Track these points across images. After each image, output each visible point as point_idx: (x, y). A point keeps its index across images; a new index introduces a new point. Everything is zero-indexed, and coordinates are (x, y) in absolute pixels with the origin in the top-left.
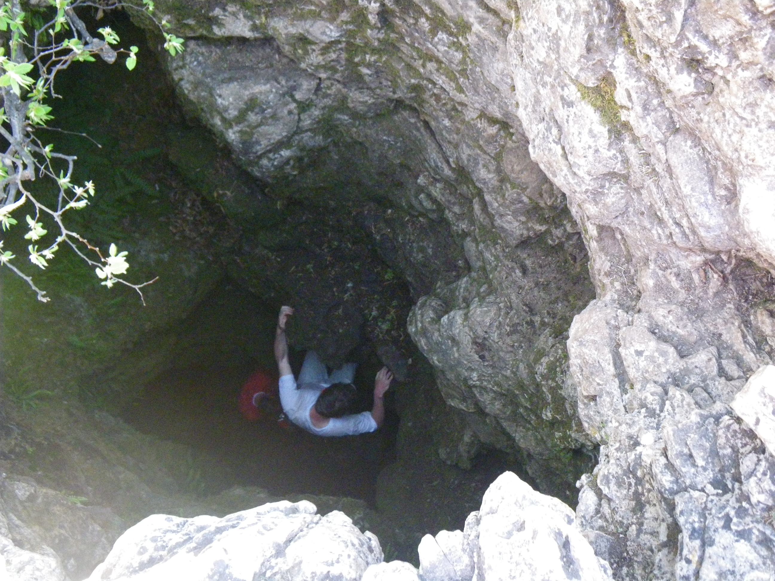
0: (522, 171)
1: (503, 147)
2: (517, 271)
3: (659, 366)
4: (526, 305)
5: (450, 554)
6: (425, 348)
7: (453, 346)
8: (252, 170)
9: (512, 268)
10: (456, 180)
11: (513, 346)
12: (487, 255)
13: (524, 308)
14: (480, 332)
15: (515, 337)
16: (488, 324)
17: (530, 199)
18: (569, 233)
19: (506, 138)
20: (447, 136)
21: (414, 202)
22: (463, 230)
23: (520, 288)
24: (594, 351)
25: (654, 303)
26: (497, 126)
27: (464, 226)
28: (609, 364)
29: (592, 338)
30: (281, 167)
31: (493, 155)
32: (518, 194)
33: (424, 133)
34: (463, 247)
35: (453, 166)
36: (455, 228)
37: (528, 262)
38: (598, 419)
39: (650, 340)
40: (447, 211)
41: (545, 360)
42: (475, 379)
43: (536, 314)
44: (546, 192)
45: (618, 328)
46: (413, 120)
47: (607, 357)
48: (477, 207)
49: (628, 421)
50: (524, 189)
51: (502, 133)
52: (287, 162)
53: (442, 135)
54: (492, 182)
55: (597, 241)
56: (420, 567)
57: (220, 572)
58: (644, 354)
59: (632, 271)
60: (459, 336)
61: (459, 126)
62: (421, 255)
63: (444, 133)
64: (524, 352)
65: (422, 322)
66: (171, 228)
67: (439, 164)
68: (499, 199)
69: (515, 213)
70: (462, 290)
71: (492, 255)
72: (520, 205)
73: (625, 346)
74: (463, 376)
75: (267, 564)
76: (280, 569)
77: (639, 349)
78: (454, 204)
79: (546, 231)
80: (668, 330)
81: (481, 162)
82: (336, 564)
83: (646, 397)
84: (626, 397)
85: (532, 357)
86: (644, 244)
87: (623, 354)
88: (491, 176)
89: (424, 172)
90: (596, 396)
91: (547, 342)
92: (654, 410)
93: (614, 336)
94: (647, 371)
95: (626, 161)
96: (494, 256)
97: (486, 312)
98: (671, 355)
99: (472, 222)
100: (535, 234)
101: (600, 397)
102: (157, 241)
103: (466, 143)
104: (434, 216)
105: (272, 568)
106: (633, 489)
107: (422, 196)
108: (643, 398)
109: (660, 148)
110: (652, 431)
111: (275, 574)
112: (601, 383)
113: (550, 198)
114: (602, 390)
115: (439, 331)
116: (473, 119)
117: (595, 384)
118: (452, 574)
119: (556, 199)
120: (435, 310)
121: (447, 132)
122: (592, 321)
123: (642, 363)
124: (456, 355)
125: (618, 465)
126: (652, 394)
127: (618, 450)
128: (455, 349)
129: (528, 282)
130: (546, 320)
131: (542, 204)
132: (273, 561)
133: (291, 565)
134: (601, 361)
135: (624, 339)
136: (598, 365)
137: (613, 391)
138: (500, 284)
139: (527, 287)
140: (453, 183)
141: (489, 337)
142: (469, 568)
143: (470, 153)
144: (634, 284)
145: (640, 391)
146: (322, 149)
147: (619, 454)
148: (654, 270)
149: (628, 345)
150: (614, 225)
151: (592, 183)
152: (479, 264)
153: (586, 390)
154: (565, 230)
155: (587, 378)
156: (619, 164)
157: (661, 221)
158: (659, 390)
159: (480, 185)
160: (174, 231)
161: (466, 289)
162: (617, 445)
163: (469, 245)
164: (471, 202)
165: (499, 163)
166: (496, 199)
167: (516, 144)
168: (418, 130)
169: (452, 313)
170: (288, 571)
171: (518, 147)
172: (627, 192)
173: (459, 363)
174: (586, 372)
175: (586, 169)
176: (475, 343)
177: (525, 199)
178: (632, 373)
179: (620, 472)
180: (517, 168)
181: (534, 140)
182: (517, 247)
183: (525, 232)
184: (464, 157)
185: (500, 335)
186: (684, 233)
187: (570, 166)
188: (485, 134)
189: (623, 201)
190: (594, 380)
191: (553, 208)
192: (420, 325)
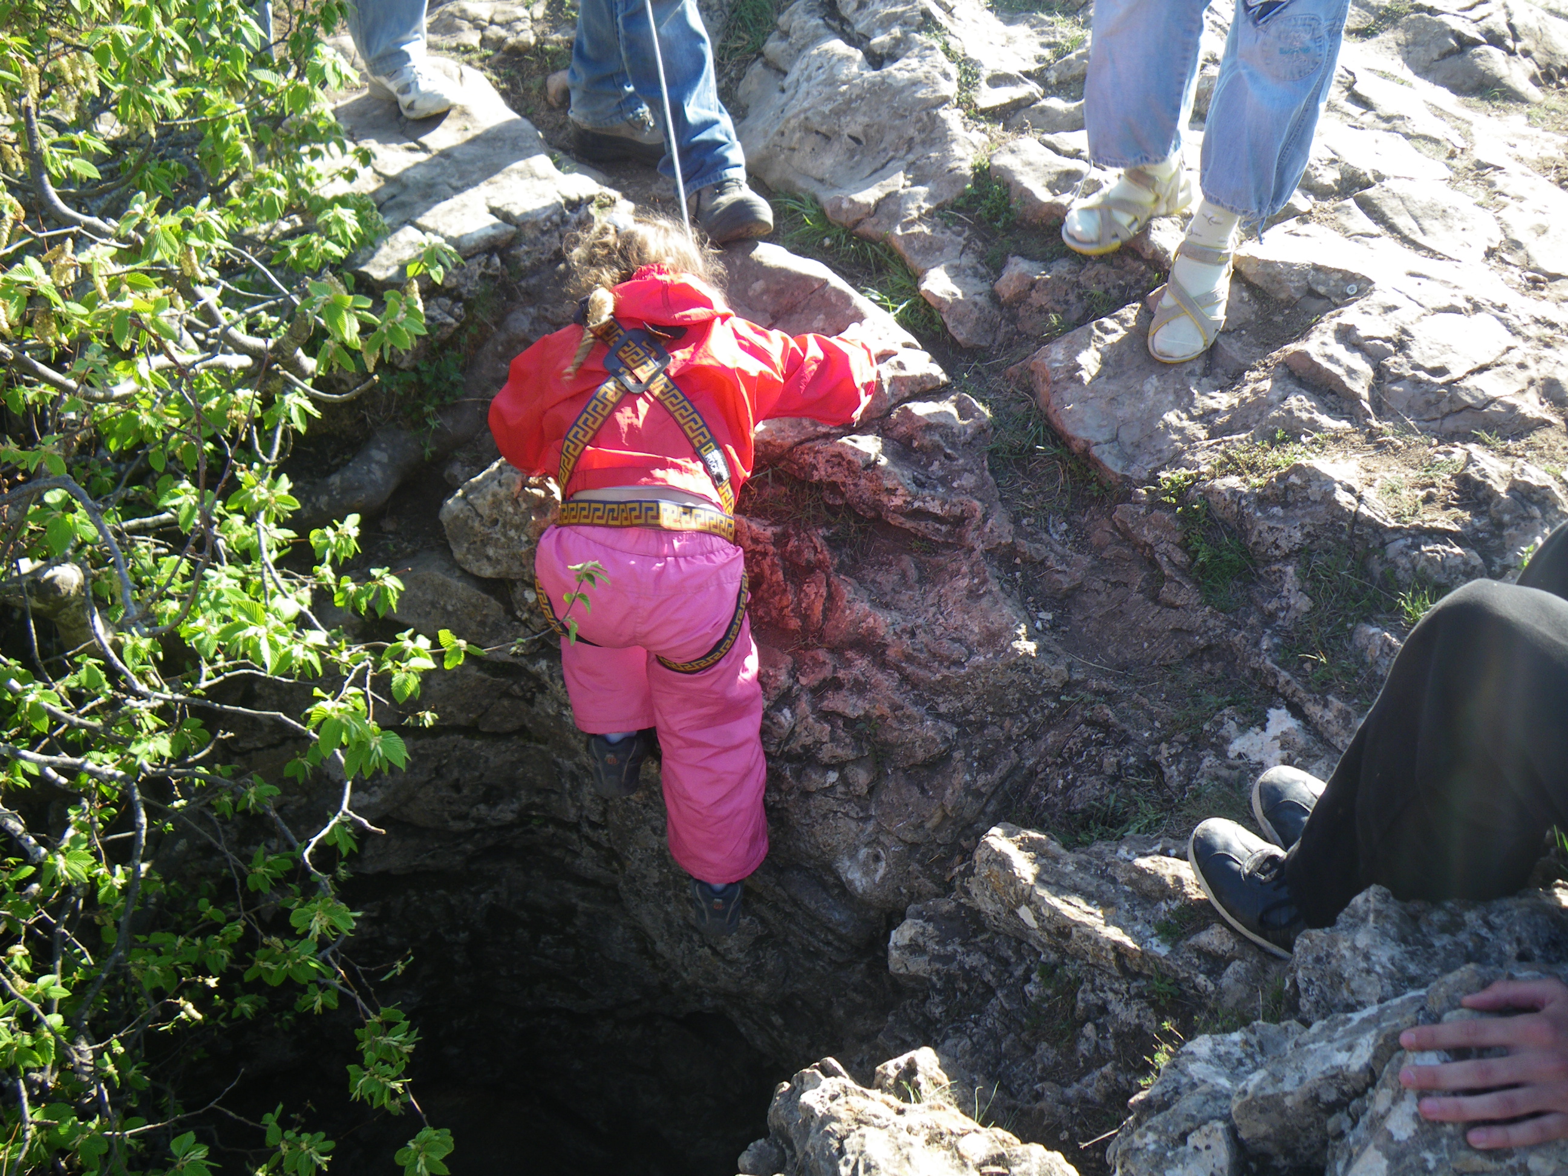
86: (818, 987)
95: (763, 921)
109: (778, 889)
121: (582, 1081)
157: (817, 955)
184: (616, 1097)
186: (838, 949)
188: (629, 1044)
189: (781, 960)
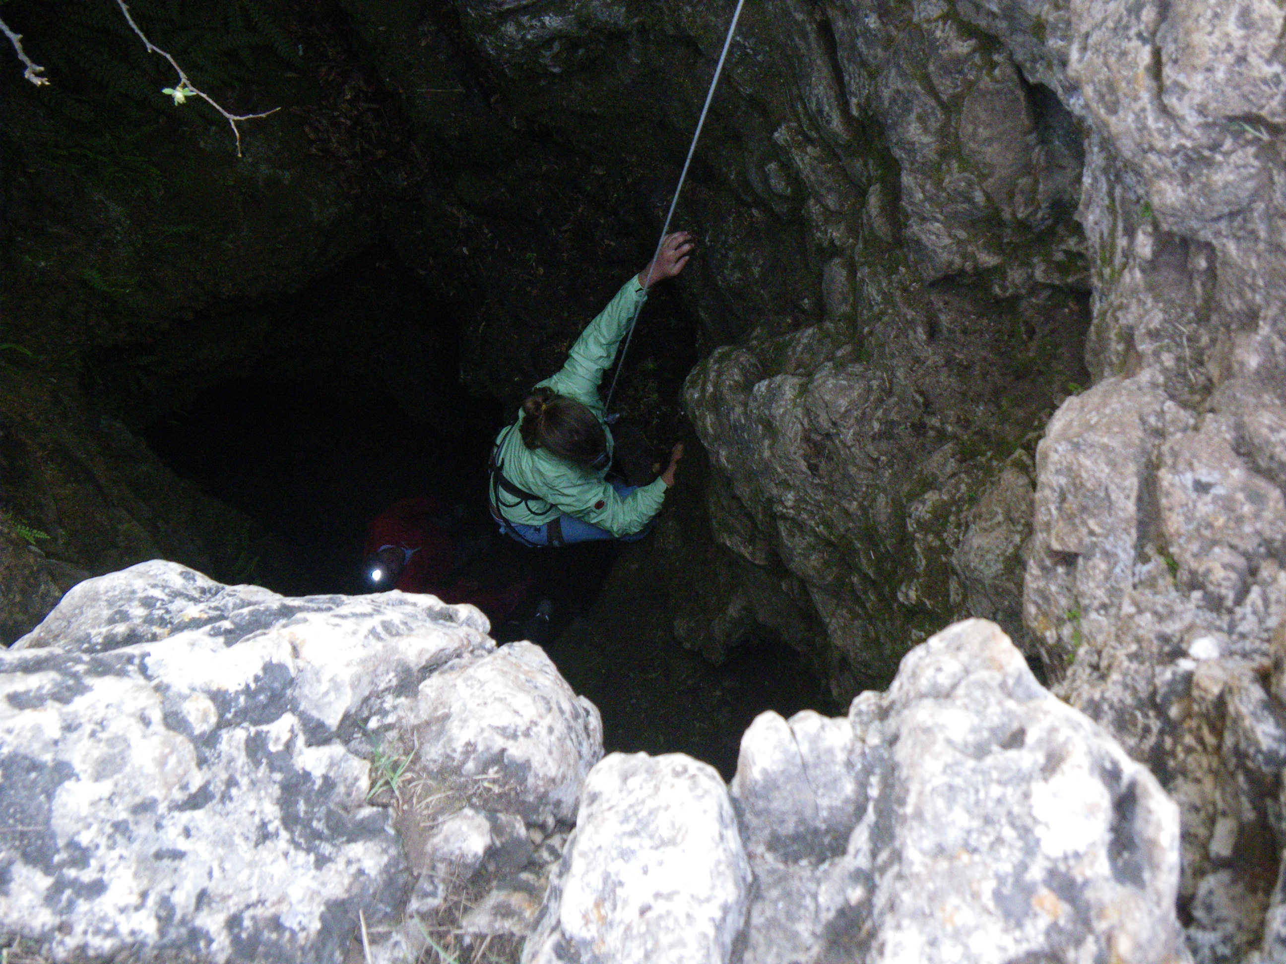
0: (989, 141)
1: (970, 85)
2: (920, 330)
3: (1240, 520)
4: (921, 393)
5: (816, 766)
6: (711, 431)
7: (764, 436)
8: (483, 41)
9: (913, 322)
10: (848, 146)
11: (877, 460)
12: (871, 291)
13: (917, 397)
14: (824, 421)
15: (884, 445)
16: (843, 409)
17: (988, 197)
18: (1037, 283)
19: (980, 69)
20: (864, 49)
21: (753, 176)
22: (832, 241)
23: (917, 360)
24: (1103, 466)
25: (1252, 400)
26: (972, 42)
27: (836, 233)
28: (1128, 497)
29: (1105, 440)
30: (533, 49)
31: (945, 98)
32: (970, 185)
33: (814, 45)
34: (820, 276)
35: (855, 112)
36: (819, 234)
37: (944, 319)
38: (1064, 602)
39: (1233, 466)
40: (812, 202)
41: (931, 497)
42: (789, 504)
43: (934, 414)
44: (1022, 192)
45: (1160, 434)
46: (800, 17)
47: (1127, 483)
48: (874, 201)
49: (1160, 609)
50: (983, 177)
51: (977, 58)
52: (547, 43)
53: (853, 47)
54: (926, 151)
55: (1143, 271)
56: (736, 781)
57: (273, 690)
58: (1213, 491)
59: (1205, 340)
60: (781, 421)
61: (894, 33)
62: (738, 275)
63: (860, 42)
64: (894, 475)
65: (716, 386)
66: (307, 129)
67: (827, 108)
68: (928, 187)
69: (952, 219)
70: (799, 349)
71: (880, 291)
72: (966, 206)
73: (1174, 466)
74: (767, 495)
75: (376, 703)
76: (400, 719)
77: (1204, 479)
78: (829, 190)
79: (995, 269)
80: (1272, 458)
81: (917, 110)
82: (521, 739)
83: (1209, 571)
84: (1144, 569)
85: (906, 487)
86: (1261, 282)
87: (1165, 484)
88: (926, 139)
89: (790, 121)
90: (1076, 555)
91: (944, 465)
92: (1221, 599)
93: (1149, 446)
94: (1209, 526)
96: (884, 293)
97: (843, 388)
98: (1271, 504)
99: (853, 230)
100: (975, 267)
101: (1087, 558)
102: (277, 147)
103: (898, 66)
104: (781, 208)
105: (384, 713)
106: (1152, 740)
107: (773, 166)
108: (1201, 570)
110: (1219, 635)
111: (389, 727)
112: (1098, 530)
113: (1026, 206)
114: (1094, 545)
115: (745, 405)
116: (928, 21)
117: (1084, 531)
118: (808, 812)
119: (1035, 212)
120: (744, 371)
121: (866, 43)
122: (1108, 411)
123: (1204, 507)
124: (767, 454)
125: (1126, 686)
126: (1225, 566)
127: (1132, 657)
128: (767, 442)
129: (934, 354)
130: (950, 428)
131: (1007, 216)
132: (389, 701)
133: (424, 716)
134: (1112, 487)
135: (1175, 454)
136: (1102, 494)
137: (1119, 552)
138: (882, 345)
139: (929, 362)
140: (839, 151)
141: (838, 434)
142: (851, 808)
143: (901, 88)
144: (1201, 363)
145: (1195, 556)
146: (617, 36)
147: (1134, 666)
148: (1268, 338)
149: (1181, 466)
150: (1206, 235)
151: (1197, 133)
152: (845, 308)
153: (1061, 540)
154: (1031, 276)
155: (1070, 518)
156: (1278, 98)
158: (1241, 562)
159: (898, 153)
160: (312, 136)
161: (808, 348)
162: (1134, 647)
163: (837, 272)
164: (863, 193)
165: (949, 119)
166: (922, 187)
167: (998, 86)
168: (805, 36)
169: (778, 379)
170: (416, 728)
171: (998, 92)
172: (1265, 168)
173: (767, 469)
174: (1072, 504)
175: (1198, 99)
176: (807, 439)
177: (979, 197)
178: (1174, 522)
179: (1129, 700)
180: (984, 133)
181: (1087, 36)
182: (933, 285)
183: (958, 260)
184: (886, 94)
185: (859, 436)
187: (1160, 90)
188: (944, 53)
189: (1250, 185)
190: (1084, 523)
191: (1023, 226)
192: (710, 389)
